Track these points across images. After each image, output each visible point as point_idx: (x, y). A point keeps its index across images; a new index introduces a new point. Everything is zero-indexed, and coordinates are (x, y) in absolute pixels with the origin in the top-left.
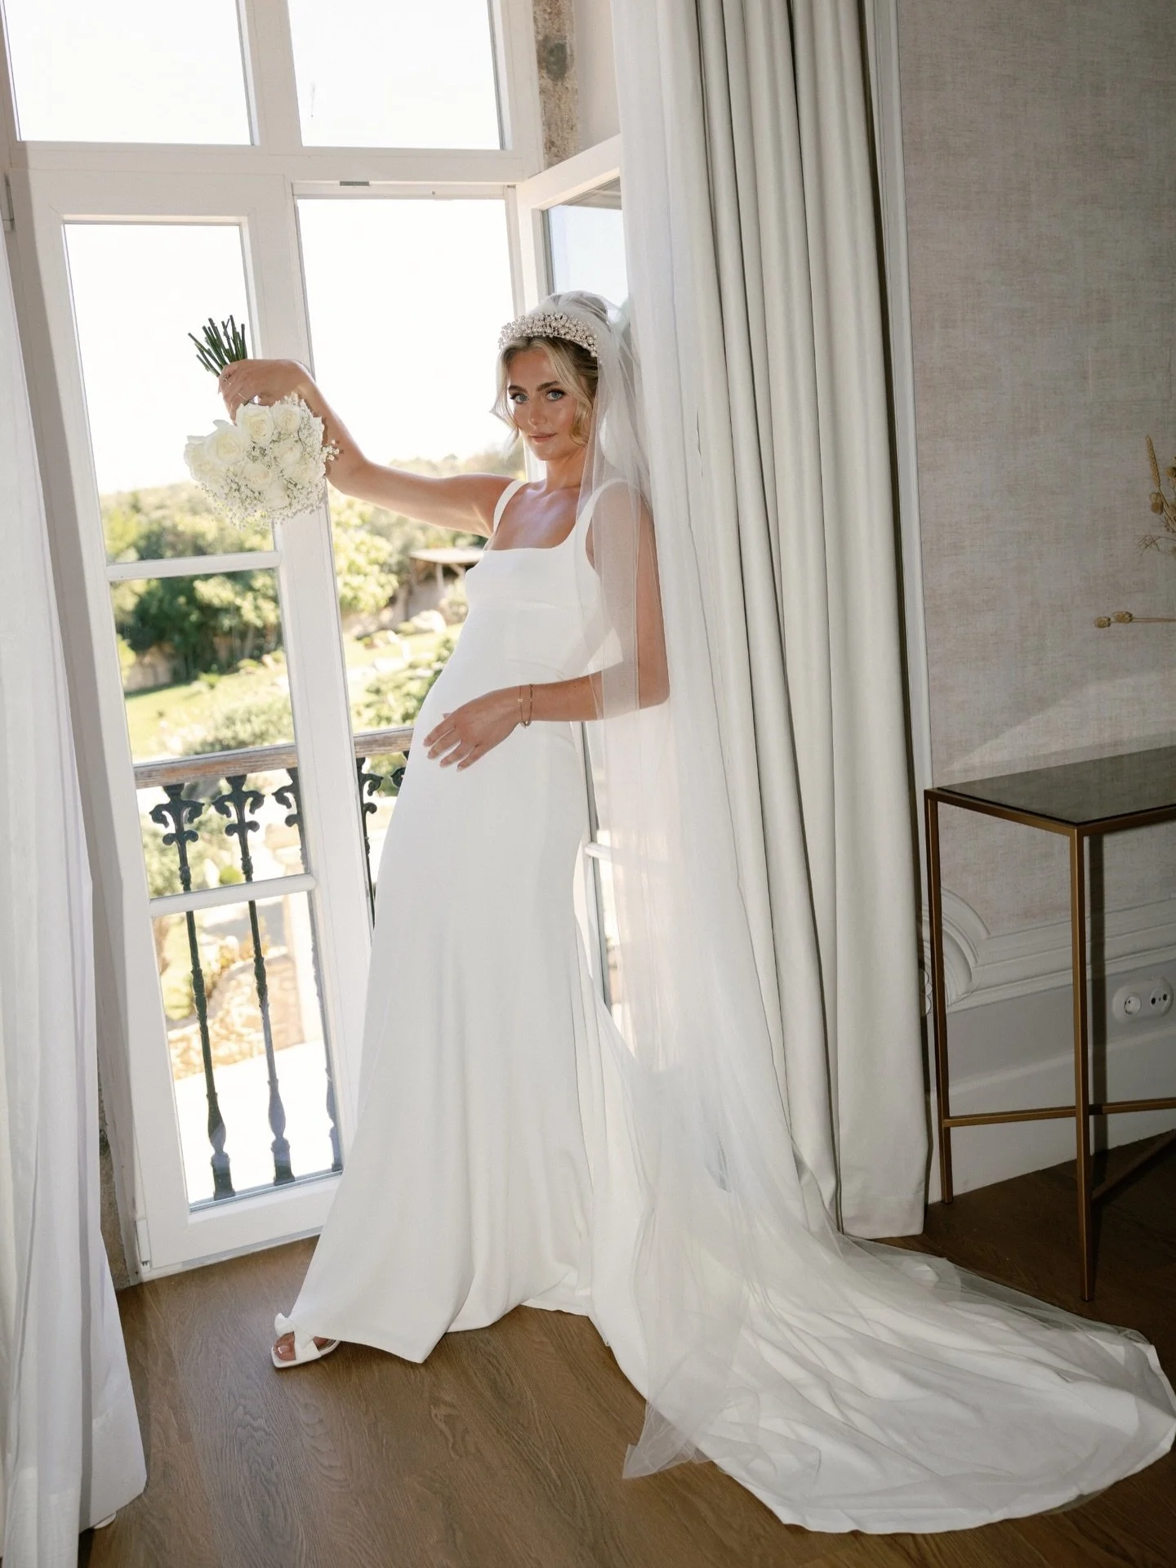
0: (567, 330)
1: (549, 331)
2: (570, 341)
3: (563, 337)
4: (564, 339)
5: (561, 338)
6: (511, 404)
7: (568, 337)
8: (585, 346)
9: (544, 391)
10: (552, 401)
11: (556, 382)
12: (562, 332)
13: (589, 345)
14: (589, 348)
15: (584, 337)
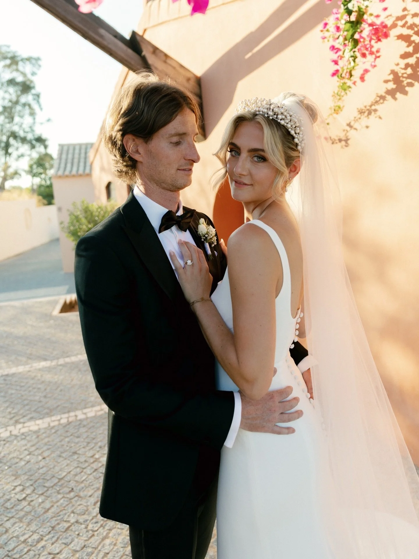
0: (284, 117)
1: (271, 113)
2: (283, 126)
3: (279, 121)
4: (279, 123)
5: (277, 121)
6: (228, 154)
7: (282, 122)
8: (293, 132)
9: (253, 153)
10: (256, 162)
11: (263, 150)
12: (280, 117)
13: (296, 133)
14: (294, 135)
15: (294, 126)
